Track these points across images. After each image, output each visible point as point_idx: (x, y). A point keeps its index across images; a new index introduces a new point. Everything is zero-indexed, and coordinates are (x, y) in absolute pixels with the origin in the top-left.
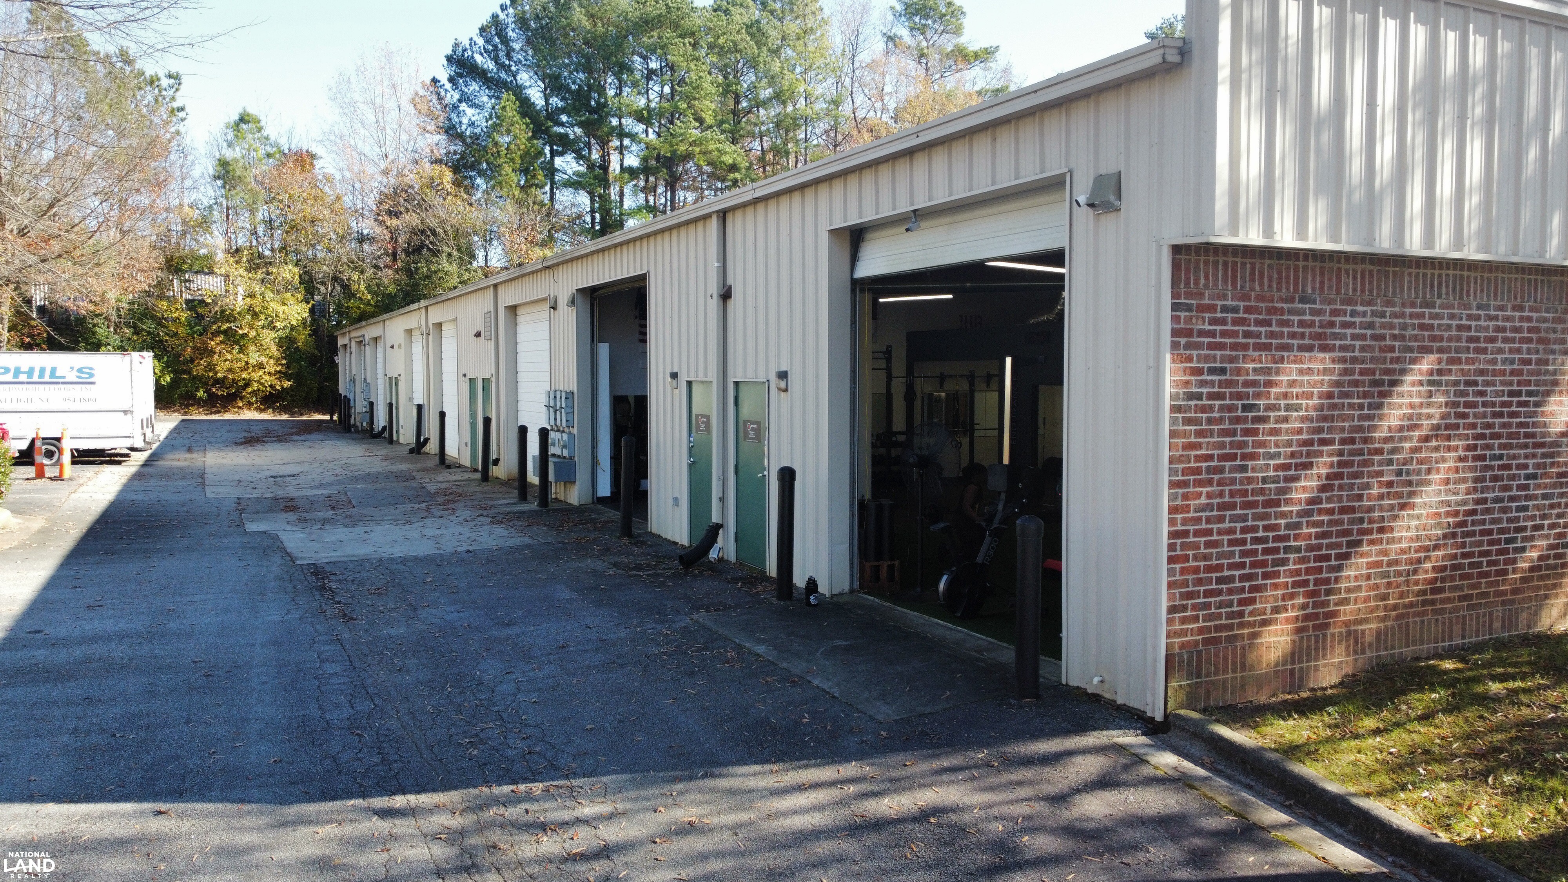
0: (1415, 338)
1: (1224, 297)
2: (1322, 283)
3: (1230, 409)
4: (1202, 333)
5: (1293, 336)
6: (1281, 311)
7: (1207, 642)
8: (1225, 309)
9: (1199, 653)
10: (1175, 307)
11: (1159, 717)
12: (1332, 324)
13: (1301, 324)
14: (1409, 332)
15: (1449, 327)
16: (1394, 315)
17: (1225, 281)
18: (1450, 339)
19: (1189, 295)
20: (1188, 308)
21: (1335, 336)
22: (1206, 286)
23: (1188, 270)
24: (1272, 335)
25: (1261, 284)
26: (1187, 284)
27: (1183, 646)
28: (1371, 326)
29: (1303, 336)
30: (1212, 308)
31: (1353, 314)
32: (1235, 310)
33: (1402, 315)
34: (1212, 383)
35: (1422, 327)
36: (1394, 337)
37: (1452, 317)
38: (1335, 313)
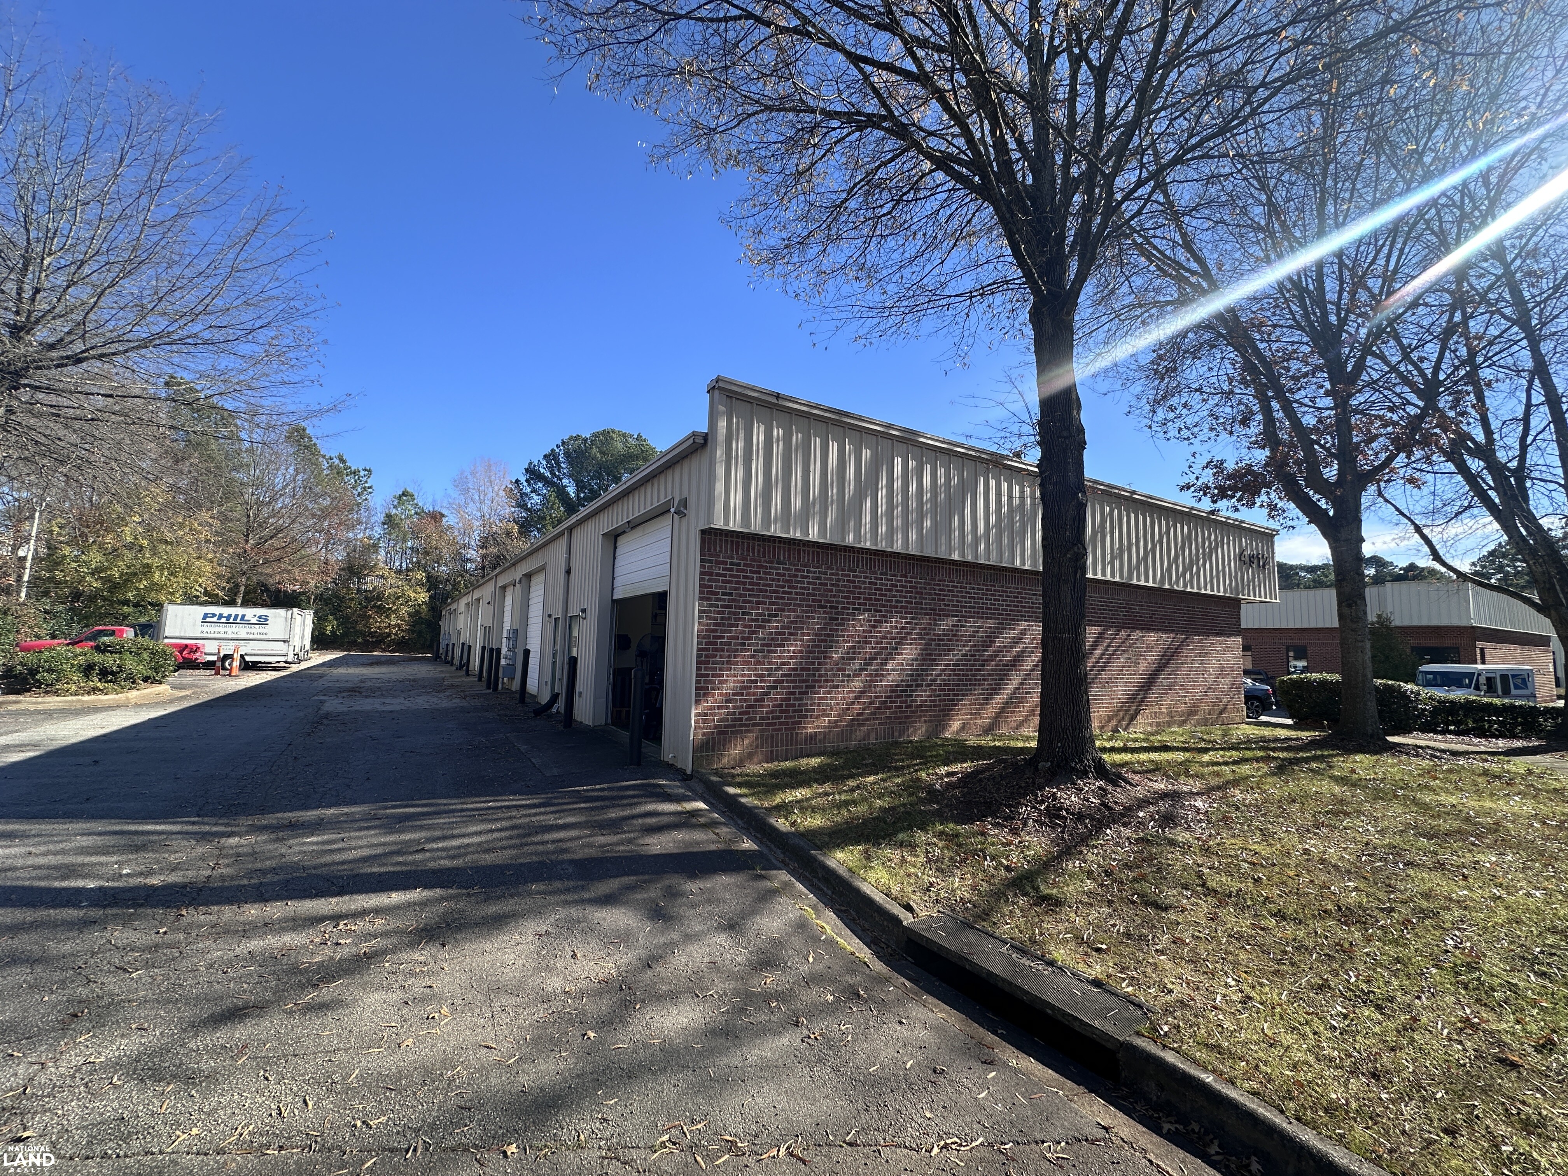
1: (732, 558)
2: (789, 556)
3: (735, 613)
4: (718, 575)
5: (773, 580)
6: (766, 567)
7: (719, 733)
8: (731, 564)
9: (713, 739)
10: (702, 561)
11: (689, 772)
12: (796, 576)
13: (777, 574)
14: (841, 583)
15: (864, 582)
16: (832, 574)
17: (732, 550)
18: (865, 588)
19: (710, 555)
20: (710, 562)
21: (798, 582)
22: (721, 551)
23: (709, 543)
25: (753, 553)
26: (709, 550)
27: (704, 734)
30: (725, 563)
31: (808, 572)
32: (739, 564)
33: (838, 574)
34: (724, 600)
38: (797, 570)
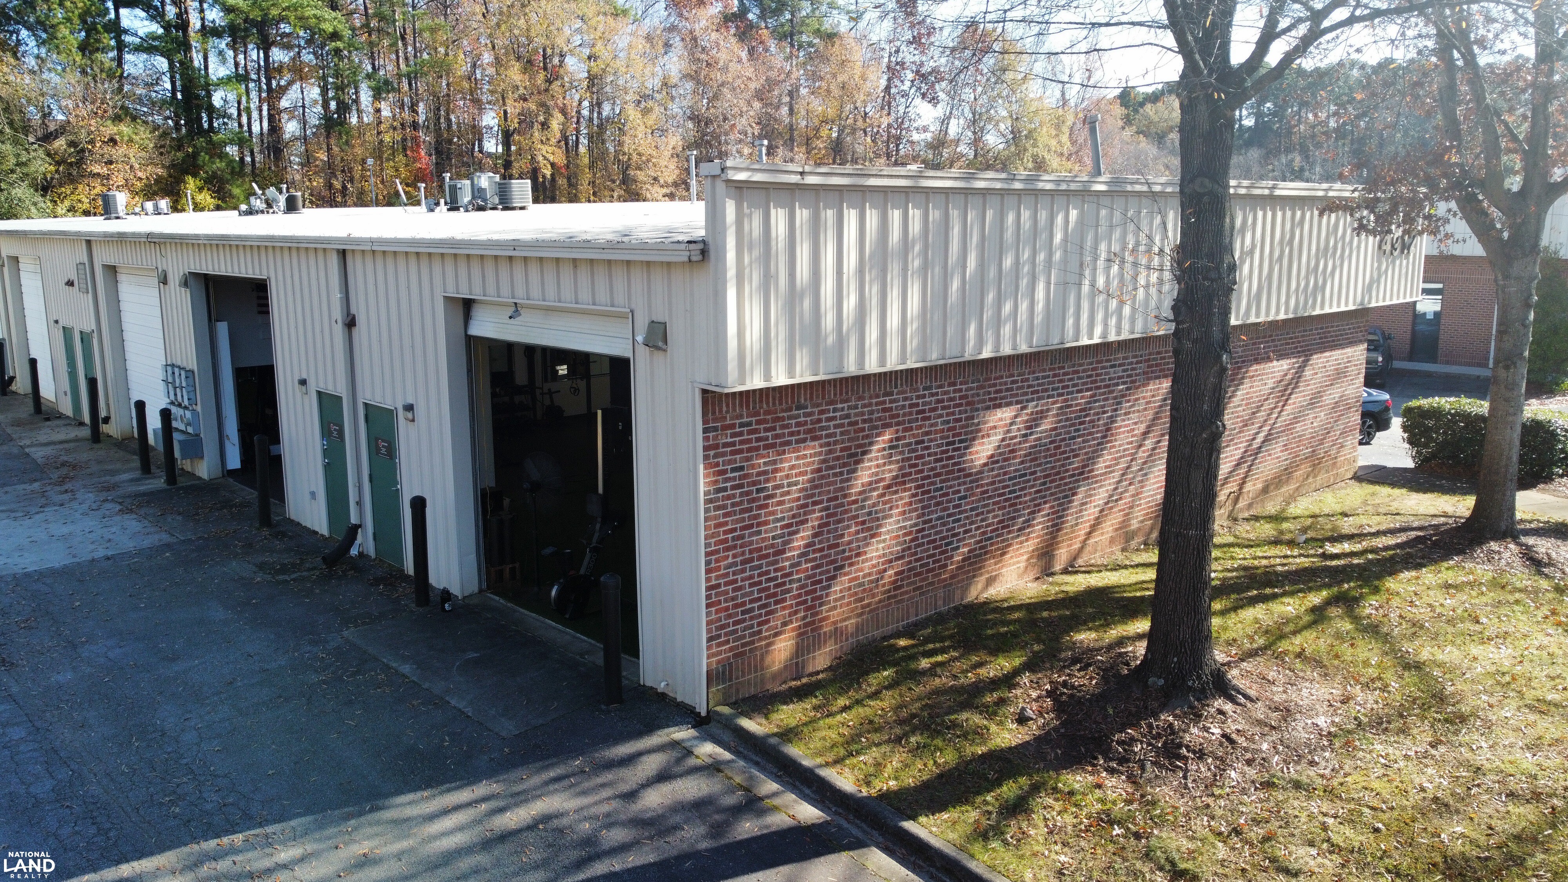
0: (880, 419)
1: (741, 416)
2: (811, 394)
3: (748, 493)
4: (726, 445)
5: (792, 434)
6: (783, 419)
7: (735, 656)
8: (742, 425)
9: (730, 664)
10: (705, 431)
11: (704, 713)
12: (819, 421)
13: (798, 424)
14: (876, 415)
15: (904, 407)
16: (864, 406)
17: (741, 406)
18: (904, 415)
19: (715, 420)
20: (715, 429)
21: (822, 429)
22: (727, 412)
23: (713, 404)
24: (777, 436)
25: (768, 403)
26: (714, 413)
27: (718, 662)
28: (848, 416)
29: (799, 433)
30: (733, 426)
31: (835, 410)
32: (749, 424)
33: (870, 405)
34: (734, 479)
35: (884, 410)
36: (864, 421)
37: (905, 399)
38: (822, 412)
